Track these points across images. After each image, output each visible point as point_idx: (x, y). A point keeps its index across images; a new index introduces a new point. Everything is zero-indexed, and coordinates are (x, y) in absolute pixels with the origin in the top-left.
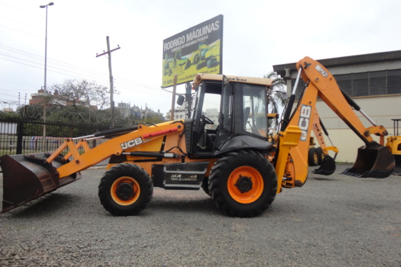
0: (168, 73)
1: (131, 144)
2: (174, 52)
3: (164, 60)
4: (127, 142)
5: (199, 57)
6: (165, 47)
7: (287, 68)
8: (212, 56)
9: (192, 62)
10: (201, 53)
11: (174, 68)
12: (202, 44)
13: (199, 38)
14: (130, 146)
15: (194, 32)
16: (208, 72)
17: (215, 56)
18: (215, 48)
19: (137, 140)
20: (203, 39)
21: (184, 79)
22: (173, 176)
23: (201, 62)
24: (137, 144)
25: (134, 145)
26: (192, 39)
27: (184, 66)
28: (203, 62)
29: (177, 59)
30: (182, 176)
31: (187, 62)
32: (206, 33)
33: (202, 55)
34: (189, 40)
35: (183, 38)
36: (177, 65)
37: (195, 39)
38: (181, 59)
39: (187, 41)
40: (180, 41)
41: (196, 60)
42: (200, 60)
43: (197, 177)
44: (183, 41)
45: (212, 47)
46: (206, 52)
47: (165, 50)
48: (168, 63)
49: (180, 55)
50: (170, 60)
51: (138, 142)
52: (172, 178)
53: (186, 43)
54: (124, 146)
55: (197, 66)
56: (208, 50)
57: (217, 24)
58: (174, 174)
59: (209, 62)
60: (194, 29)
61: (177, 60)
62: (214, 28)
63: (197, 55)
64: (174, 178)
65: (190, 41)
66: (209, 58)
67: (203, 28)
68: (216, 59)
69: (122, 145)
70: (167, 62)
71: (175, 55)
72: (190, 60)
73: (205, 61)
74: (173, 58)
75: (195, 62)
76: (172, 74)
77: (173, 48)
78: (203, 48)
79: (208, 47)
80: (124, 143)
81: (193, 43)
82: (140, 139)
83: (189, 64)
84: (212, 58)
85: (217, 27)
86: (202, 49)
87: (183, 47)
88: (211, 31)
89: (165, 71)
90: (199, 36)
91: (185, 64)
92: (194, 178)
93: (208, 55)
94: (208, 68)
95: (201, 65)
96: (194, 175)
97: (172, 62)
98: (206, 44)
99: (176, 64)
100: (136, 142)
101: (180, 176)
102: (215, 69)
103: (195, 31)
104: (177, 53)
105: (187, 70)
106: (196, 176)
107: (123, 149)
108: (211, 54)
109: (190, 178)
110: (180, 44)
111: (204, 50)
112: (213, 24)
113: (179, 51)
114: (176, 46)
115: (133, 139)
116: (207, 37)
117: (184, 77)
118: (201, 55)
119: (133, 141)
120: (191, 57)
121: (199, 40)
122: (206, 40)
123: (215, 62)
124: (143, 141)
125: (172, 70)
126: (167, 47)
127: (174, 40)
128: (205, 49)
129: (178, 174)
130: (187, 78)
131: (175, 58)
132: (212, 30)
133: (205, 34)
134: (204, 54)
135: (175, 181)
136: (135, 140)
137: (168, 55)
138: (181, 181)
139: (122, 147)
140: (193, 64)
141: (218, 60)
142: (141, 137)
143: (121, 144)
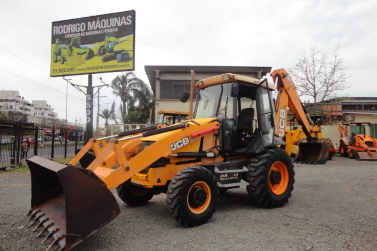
0: (60, 60)
1: (180, 144)
2: (70, 38)
3: (54, 45)
4: (176, 143)
5: (106, 49)
6: (55, 31)
7: (157, 69)
8: (124, 51)
9: (95, 53)
10: (109, 45)
11: (70, 56)
12: (109, 36)
13: (105, 29)
14: (179, 147)
15: (98, 22)
16: (118, 66)
17: (126, 51)
18: (126, 42)
19: (185, 140)
20: (111, 30)
21: (84, 69)
22: (222, 176)
23: (108, 54)
24: (185, 144)
25: (182, 145)
26: (95, 28)
27: (84, 56)
28: (111, 55)
29: (74, 46)
30: (228, 175)
31: (88, 52)
32: (115, 25)
33: (110, 47)
34: (91, 29)
35: (83, 25)
36: (73, 54)
37: (100, 29)
38: (80, 48)
39: (89, 29)
40: (79, 28)
41: (101, 52)
42: (107, 52)
43: (239, 175)
44: (83, 28)
45: (124, 41)
46: (114, 45)
47: (54, 34)
48: (60, 49)
49: (79, 43)
50: (64, 46)
51: (186, 142)
52: (221, 178)
53: (87, 30)
54: (174, 147)
55: (103, 58)
56: (117, 43)
57: (129, 18)
58: (222, 174)
59: (119, 56)
60: (98, 18)
61: (74, 48)
62: (125, 21)
63: (103, 46)
64: (222, 178)
65: (93, 30)
66: (120, 52)
67: (111, 19)
68: (128, 54)
69: (172, 146)
70: (58, 48)
71: (71, 42)
72: (93, 50)
73: (113, 54)
74: (67, 44)
75: (100, 54)
76: (65, 62)
77: (68, 33)
78: (111, 40)
79: (118, 40)
80: (173, 144)
81: (96, 32)
82: (187, 138)
83: (91, 55)
84: (123, 52)
85: (129, 22)
86: (110, 42)
87: (83, 34)
88: (121, 25)
89: (55, 58)
90: (105, 27)
91: (86, 54)
92: (237, 176)
93: (117, 48)
94: (118, 62)
95: (109, 57)
96: (236, 173)
97: (65, 48)
98: (114, 36)
99: (72, 52)
100: (184, 142)
101: (226, 175)
102: (127, 65)
103: (100, 21)
104: (73, 40)
105: (89, 61)
106: (237, 175)
107: (172, 151)
108: (121, 48)
109: (234, 177)
110: (79, 31)
111: (112, 43)
112: (123, 18)
113: (75, 38)
114: (72, 32)
115: (181, 139)
116: (116, 30)
117: (85, 68)
118: (108, 47)
119: (181, 141)
120: (95, 47)
121: (105, 31)
122: (114, 32)
123: (126, 56)
124: (190, 140)
125: (66, 58)
126: (58, 30)
127: (69, 25)
128: (114, 42)
129: (225, 174)
130: (88, 69)
131: (70, 45)
132: (123, 24)
133: (113, 26)
134: (113, 47)
135: (223, 181)
136: (183, 140)
137: (59, 41)
138: (228, 180)
139: (171, 148)
140: (97, 55)
141: (131, 55)
142: (188, 137)
143: (170, 145)
